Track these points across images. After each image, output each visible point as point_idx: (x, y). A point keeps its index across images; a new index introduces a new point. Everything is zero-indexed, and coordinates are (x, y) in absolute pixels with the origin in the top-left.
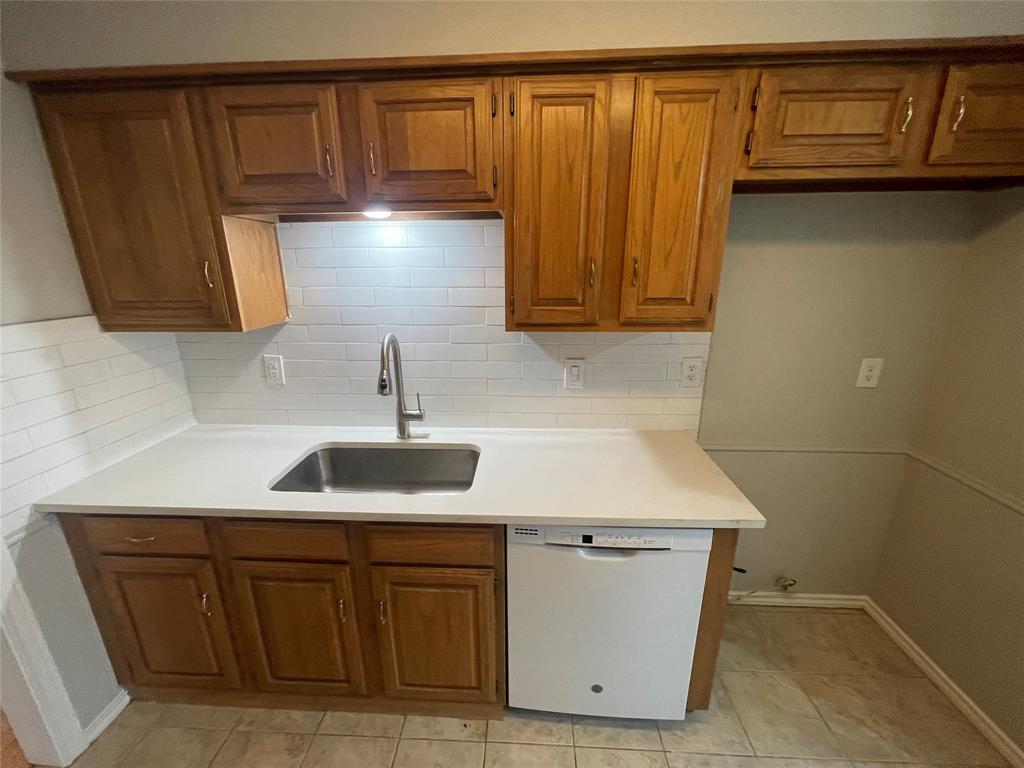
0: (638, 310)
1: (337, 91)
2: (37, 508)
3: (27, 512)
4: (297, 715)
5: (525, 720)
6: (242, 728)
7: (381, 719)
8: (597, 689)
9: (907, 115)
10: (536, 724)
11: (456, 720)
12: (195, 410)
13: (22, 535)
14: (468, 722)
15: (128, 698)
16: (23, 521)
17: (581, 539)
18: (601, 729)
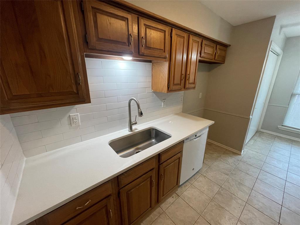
0: (188, 86)
14: (173, 196)
17: (195, 136)
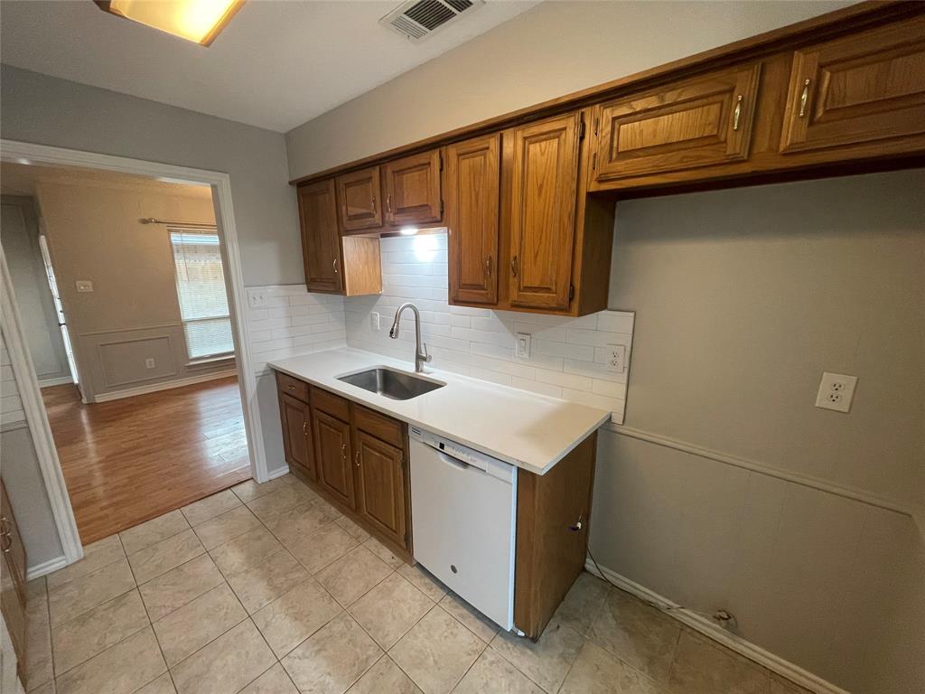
0: (519, 296)
1: (380, 169)
2: (268, 364)
3: (264, 365)
4: (333, 509)
5: (423, 575)
6: (312, 502)
7: (361, 531)
8: (454, 569)
9: (735, 114)
10: (427, 580)
11: (391, 553)
12: (347, 339)
13: (261, 374)
14: (397, 557)
15: (288, 471)
16: (263, 369)
17: (439, 445)
18: (460, 606)
